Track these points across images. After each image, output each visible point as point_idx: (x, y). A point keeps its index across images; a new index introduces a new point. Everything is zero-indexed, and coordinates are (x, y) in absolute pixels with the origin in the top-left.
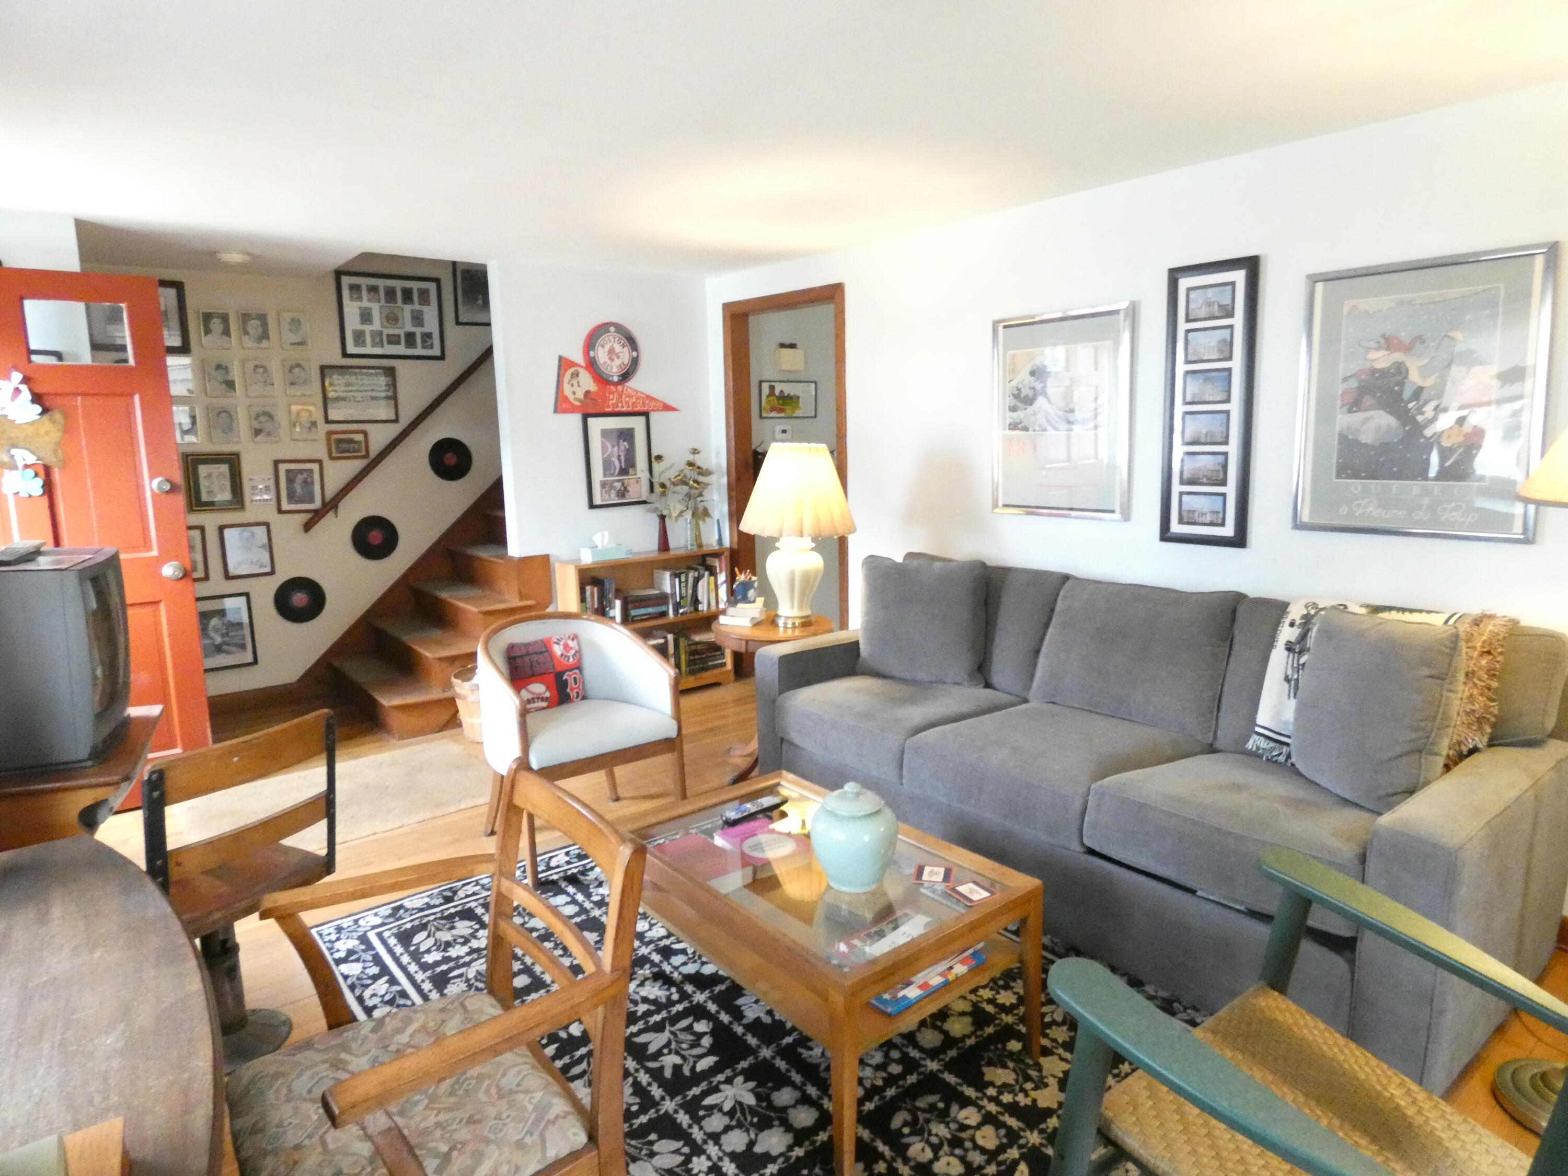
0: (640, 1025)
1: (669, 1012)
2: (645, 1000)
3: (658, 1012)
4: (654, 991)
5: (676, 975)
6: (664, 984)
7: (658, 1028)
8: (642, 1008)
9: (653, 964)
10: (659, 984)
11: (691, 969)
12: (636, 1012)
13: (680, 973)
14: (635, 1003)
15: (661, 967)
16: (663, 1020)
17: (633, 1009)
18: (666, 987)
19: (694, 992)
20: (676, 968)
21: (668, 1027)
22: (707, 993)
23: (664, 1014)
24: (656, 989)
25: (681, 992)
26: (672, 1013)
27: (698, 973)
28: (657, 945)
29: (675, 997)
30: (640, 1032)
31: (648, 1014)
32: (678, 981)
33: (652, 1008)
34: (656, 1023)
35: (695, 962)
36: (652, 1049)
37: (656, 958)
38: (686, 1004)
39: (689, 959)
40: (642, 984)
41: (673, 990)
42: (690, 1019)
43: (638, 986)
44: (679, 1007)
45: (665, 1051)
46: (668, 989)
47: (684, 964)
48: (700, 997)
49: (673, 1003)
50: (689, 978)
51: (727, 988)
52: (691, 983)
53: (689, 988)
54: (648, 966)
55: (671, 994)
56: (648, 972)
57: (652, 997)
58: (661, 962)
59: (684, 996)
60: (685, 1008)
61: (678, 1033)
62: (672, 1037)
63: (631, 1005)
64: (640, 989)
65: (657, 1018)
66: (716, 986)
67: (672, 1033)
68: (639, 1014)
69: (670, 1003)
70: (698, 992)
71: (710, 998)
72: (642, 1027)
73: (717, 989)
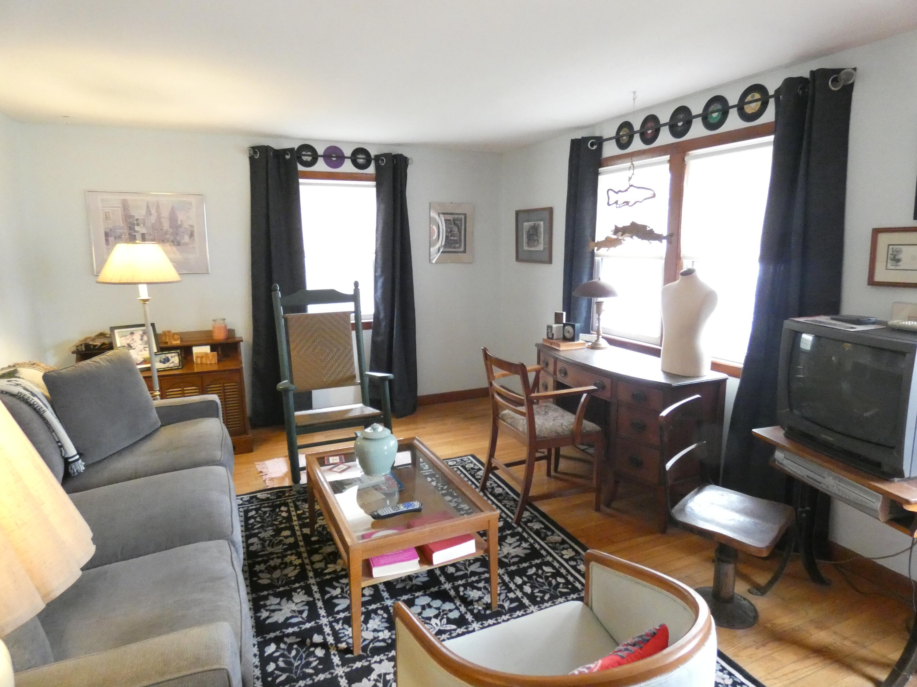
0: (483, 577)
1: (467, 581)
2: (479, 589)
3: (473, 582)
4: (474, 594)
5: (458, 603)
6: (467, 598)
7: (473, 574)
8: (481, 585)
9: (471, 612)
10: (469, 599)
11: (448, 606)
12: (485, 583)
13: (455, 604)
14: (485, 588)
15: (467, 609)
16: (470, 577)
17: (486, 585)
18: (466, 596)
19: (450, 589)
20: (457, 608)
21: (469, 573)
22: (443, 587)
23: (470, 580)
24: (471, 596)
25: (457, 592)
26: (465, 580)
27: (444, 602)
28: (467, 628)
29: (461, 589)
30: (484, 573)
31: (478, 582)
32: (458, 598)
33: (475, 584)
34: (475, 576)
35: (443, 611)
36: (478, 564)
37: (469, 617)
38: (456, 583)
39: (446, 614)
40: (480, 598)
41: (461, 594)
42: (456, 575)
43: (483, 598)
44: (460, 582)
45: (472, 561)
46: (465, 594)
47: (451, 611)
48: (447, 586)
49: (463, 585)
50: (451, 600)
51: (429, 588)
52: (450, 596)
53: (452, 593)
54: (476, 611)
55: (463, 591)
56: (476, 606)
57: (475, 591)
58: (466, 613)
59: (456, 588)
60: (457, 581)
61: (464, 569)
62: (468, 568)
63: (488, 587)
64: (482, 595)
65: (474, 579)
66: (436, 591)
67: (467, 570)
68: (483, 582)
69: (465, 586)
70: (447, 589)
71: (442, 584)
72: (483, 576)
73: (436, 589)
